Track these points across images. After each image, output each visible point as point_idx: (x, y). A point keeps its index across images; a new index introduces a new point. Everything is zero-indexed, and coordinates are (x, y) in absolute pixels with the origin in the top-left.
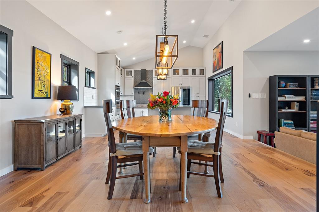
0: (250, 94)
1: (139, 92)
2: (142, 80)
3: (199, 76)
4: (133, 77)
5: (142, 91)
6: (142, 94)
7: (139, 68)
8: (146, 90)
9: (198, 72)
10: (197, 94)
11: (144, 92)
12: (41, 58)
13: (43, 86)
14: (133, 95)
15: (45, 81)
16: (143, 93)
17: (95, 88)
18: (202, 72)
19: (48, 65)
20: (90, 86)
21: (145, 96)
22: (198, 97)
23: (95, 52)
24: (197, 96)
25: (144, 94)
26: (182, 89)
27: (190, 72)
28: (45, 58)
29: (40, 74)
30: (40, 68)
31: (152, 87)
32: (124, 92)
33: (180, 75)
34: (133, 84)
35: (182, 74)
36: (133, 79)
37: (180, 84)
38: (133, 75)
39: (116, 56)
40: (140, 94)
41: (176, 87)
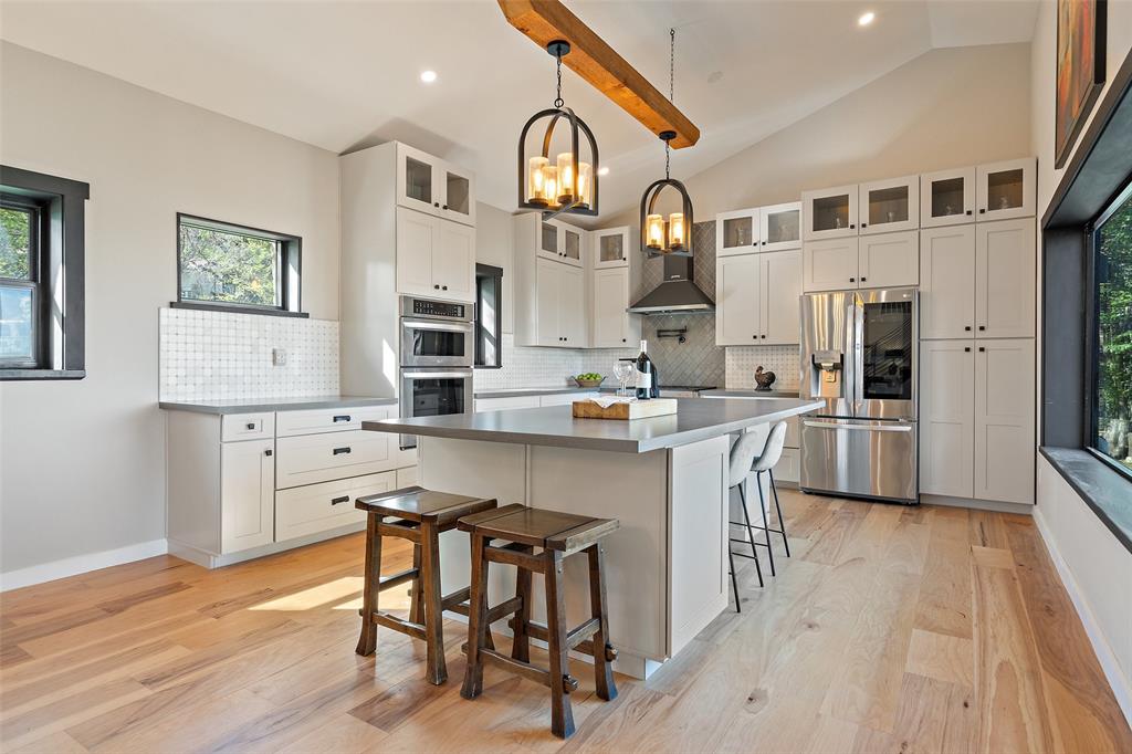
1: (659, 331)
2: (667, 275)
3: (981, 217)
4: (627, 263)
5: (672, 325)
6: (674, 341)
8: (693, 324)
9: (976, 194)
10: (967, 334)
11: (685, 331)
16: (681, 335)
17: (306, 316)
18: (1005, 188)
20: (282, 306)
21: (688, 350)
22: (974, 350)
24: (967, 344)
25: (682, 340)
26: (859, 309)
27: (920, 201)
31: (713, 305)
32: (591, 336)
33: (856, 223)
34: (625, 296)
35: (867, 222)
36: (627, 271)
37: (852, 280)
38: (626, 252)
39: (405, 151)
40: (667, 341)
41: (826, 296)
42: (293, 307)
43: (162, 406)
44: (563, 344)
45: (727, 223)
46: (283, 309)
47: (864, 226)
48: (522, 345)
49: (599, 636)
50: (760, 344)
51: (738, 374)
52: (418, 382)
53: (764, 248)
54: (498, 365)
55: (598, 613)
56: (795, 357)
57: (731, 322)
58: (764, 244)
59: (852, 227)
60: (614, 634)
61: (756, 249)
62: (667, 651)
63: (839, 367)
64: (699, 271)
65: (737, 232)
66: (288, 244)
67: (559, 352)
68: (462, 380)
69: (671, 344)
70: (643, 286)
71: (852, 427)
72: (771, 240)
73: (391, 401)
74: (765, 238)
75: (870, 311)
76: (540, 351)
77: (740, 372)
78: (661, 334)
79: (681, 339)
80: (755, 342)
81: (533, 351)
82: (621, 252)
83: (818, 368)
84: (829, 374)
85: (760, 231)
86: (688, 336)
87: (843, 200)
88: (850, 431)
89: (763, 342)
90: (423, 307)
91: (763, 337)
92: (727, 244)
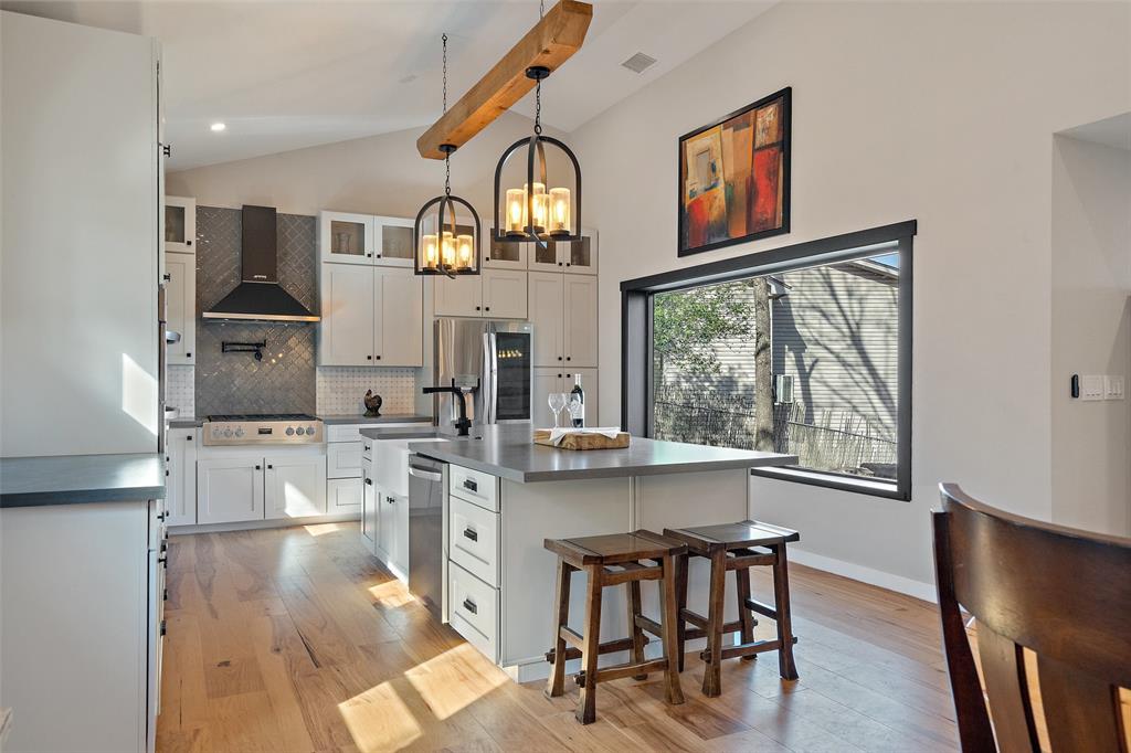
0: (1074, 380)
1: (224, 345)
2: (244, 270)
3: (567, 269)
4: (193, 248)
5: (244, 336)
6: (249, 357)
7: (230, 198)
8: (274, 337)
9: (563, 250)
10: (560, 363)
11: (263, 345)
14: (192, 360)
16: (257, 350)
21: (268, 370)
22: (564, 376)
24: (560, 371)
25: (259, 356)
26: (493, 336)
31: (319, 317)
35: (489, 256)
36: (191, 258)
37: (478, 309)
38: (191, 233)
40: (236, 357)
47: (488, 259)
50: (374, 365)
53: (378, 262)
57: (342, 339)
58: (379, 256)
61: (369, 261)
65: (349, 239)
69: (242, 361)
72: (386, 254)
74: (379, 250)
77: (334, 395)
78: (226, 347)
79: (257, 356)
80: (370, 363)
82: (183, 232)
85: (374, 241)
86: (266, 352)
89: (378, 363)
91: (379, 358)
92: (336, 249)
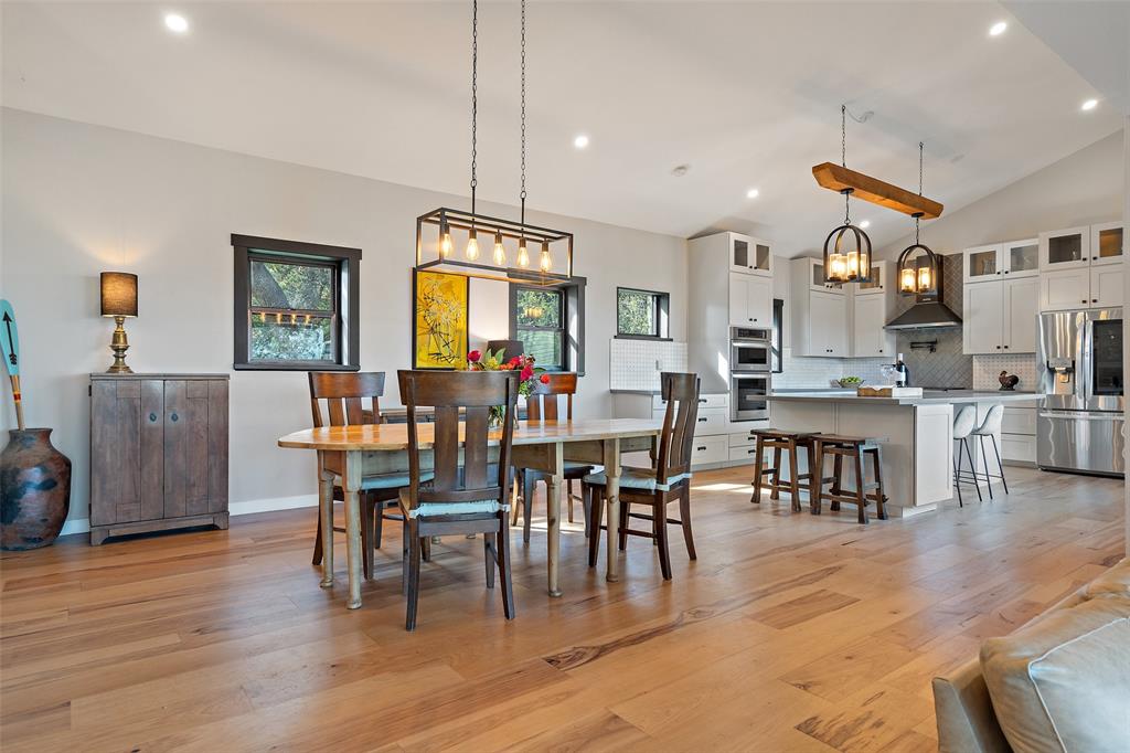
1: (913, 343)
2: (920, 303)
4: (884, 290)
5: (924, 338)
6: (927, 351)
8: (943, 337)
11: (936, 342)
12: (436, 287)
13: (443, 343)
15: (450, 332)
16: (932, 346)
17: (672, 340)
19: (457, 299)
20: (658, 335)
21: (939, 358)
23: (675, 237)
26: (1091, 323)
28: (449, 286)
29: (435, 321)
30: (434, 308)
31: (960, 321)
32: (852, 347)
33: (1087, 256)
34: (881, 316)
35: (1098, 255)
36: (883, 296)
37: (1084, 302)
38: (883, 281)
39: (734, 236)
40: (920, 351)
41: (1068, 315)
42: (664, 335)
43: (612, 391)
44: (829, 354)
45: (974, 257)
46: (657, 336)
47: (1095, 258)
48: (798, 355)
49: (878, 490)
50: (1003, 353)
51: (984, 376)
52: (741, 381)
53: (1006, 276)
54: (780, 371)
55: (878, 479)
56: (1033, 363)
57: (976, 336)
58: (1007, 272)
59: (1085, 259)
60: (887, 492)
61: (1000, 277)
62: (914, 503)
63: (1071, 371)
64: (948, 295)
65: (983, 264)
66: (661, 298)
67: (824, 361)
68: (764, 380)
69: (923, 354)
70: (897, 307)
71: (1093, 417)
72: (1013, 270)
73: (726, 393)
74: (1008, 268)
75: (1098, 327)
76: (810, 360)
77: (987, 376)
78: (914, 345)
79: (932, 350)
80: (999, 351)
81: (805, 360)
82: (878, 280)
83: (1052, 371)
84: (1062, 376)
85: (1003, 261)
86: (939, 347)
87: (1077, 238)
88: (1091, 421)
89: (1007, 351)
90: (743, 333)
91: (1006, 347)
92: (973, 273)
